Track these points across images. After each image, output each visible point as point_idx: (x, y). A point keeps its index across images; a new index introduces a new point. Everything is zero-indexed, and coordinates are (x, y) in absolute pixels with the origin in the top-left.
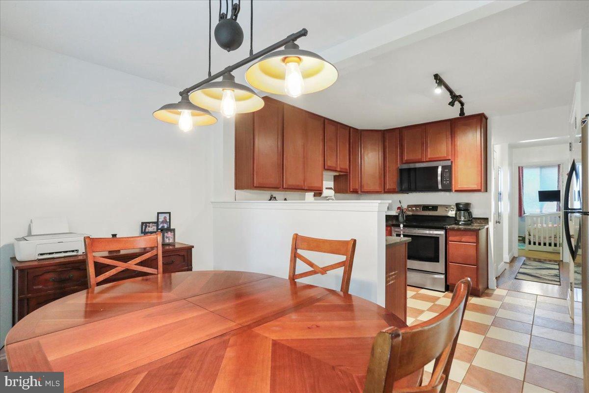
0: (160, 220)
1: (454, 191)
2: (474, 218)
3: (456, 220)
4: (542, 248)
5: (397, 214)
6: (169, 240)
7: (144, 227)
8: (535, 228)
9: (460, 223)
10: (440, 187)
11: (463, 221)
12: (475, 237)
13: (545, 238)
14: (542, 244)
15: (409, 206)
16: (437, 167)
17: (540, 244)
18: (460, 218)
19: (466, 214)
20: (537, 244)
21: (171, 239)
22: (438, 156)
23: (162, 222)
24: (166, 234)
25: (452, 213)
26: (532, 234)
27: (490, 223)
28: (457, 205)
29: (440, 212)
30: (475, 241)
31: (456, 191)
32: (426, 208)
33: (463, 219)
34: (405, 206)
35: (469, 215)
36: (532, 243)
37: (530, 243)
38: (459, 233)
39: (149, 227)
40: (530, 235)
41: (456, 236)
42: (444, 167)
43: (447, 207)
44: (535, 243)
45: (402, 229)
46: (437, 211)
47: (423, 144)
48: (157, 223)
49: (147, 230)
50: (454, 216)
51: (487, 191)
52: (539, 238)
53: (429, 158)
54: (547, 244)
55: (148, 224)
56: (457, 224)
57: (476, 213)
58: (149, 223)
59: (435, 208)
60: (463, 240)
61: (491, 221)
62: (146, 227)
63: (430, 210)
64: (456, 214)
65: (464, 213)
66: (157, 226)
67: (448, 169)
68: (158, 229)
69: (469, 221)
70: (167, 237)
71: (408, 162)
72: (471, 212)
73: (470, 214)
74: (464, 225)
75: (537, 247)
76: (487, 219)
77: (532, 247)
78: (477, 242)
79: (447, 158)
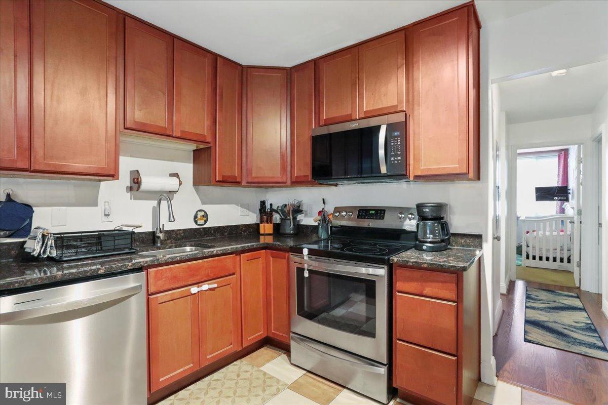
1: (411, 178)
2: (454, 235)
3: (416, 239)
4: (544, 264)
5: (316, 224)
8: (535, 237)
9: (424, 247)
10: (384, 170)
11: (430, 242)
12: (454, 286)
13: (548, 250)
14: (544, 258)
15: (337, 210)
16: (378, 128)
17: (541, 258)
18: (425, 233)
19: (437, 227)
20: (537, 258)
22: (380, 107)
25: (410, 224)
26: (531, 246)
27: (485, 245)
28: (420, 207)
29: (388, 222)
30: (453, 296)
31: (417, 178)
32: (364, 212)
33: (430, 237)
34: (330, 209)
35: (443, 229)
36: (531, 257)
37: (528, 257)
38: (417, 274)
40: (528, 246)
41: (411, 280)
42: (391, 128)
43: (402, 210)
44: (534, 258)
45: (306, 258)
46: (383, 218)
47: (354, 84)
50: (415, 229)
51: (479, 179)
52: (541, 250)
53: (365, 112)
54: (551, 259)
56: (419, 248)
57: (458, 223)
59: (379, 213)
60: (427, 291)
61: (486, 241)
63: (371, 217)
64: (418, 225)
65: (433, 224)
67: (400, 130)
69: (443, 241)
71: (328, 123)
72: (446, 224)
73: (444, 226)
74: (432, 250)
75: (537, 264)
76: (479, 237)
77: (531, 262)
78: (459, 298)
79: (399, 110)
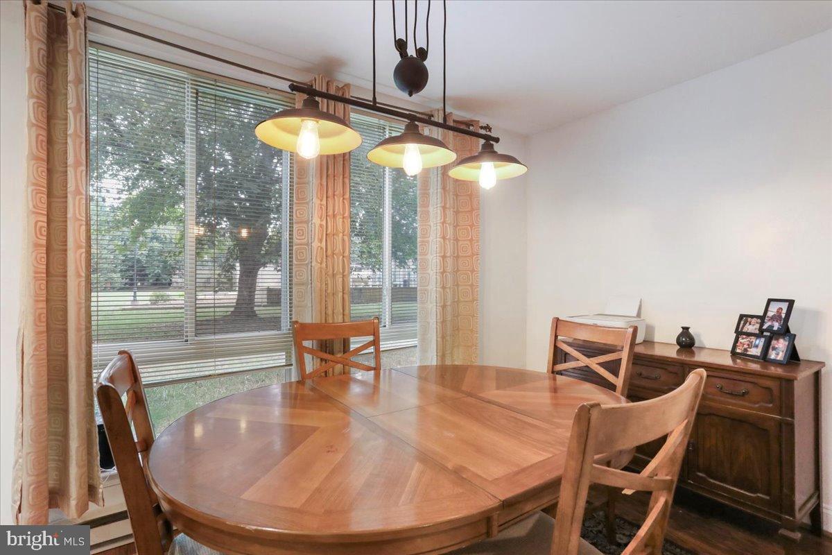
0: (770, 314)
6: (778, 354)
7: (742, 322)
21: (781, 353)
23: (773, 318)
24: (774, 342)
39: (750, 324)
48: (762, 318)
49: (745, 330)
55: (749, 319)
58: (752, 317)
62: (745, 324)
66: (762, 324)
68: (761, 331)
70: (774, 349)
